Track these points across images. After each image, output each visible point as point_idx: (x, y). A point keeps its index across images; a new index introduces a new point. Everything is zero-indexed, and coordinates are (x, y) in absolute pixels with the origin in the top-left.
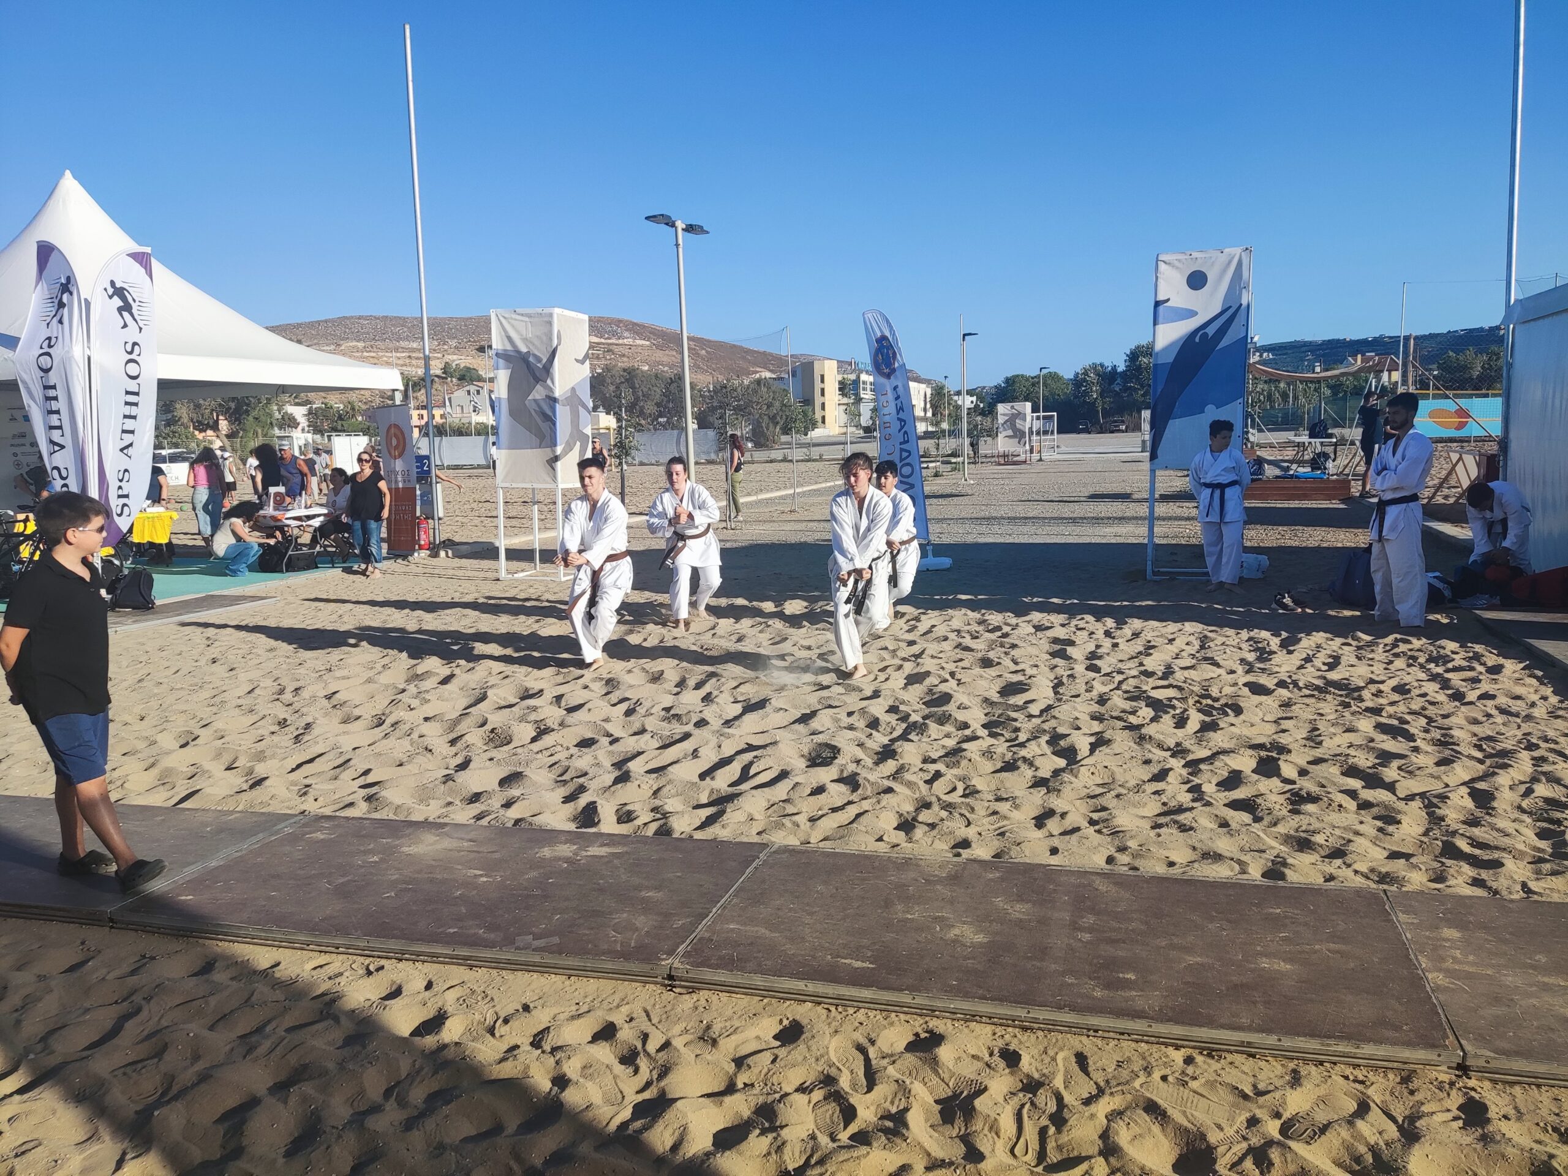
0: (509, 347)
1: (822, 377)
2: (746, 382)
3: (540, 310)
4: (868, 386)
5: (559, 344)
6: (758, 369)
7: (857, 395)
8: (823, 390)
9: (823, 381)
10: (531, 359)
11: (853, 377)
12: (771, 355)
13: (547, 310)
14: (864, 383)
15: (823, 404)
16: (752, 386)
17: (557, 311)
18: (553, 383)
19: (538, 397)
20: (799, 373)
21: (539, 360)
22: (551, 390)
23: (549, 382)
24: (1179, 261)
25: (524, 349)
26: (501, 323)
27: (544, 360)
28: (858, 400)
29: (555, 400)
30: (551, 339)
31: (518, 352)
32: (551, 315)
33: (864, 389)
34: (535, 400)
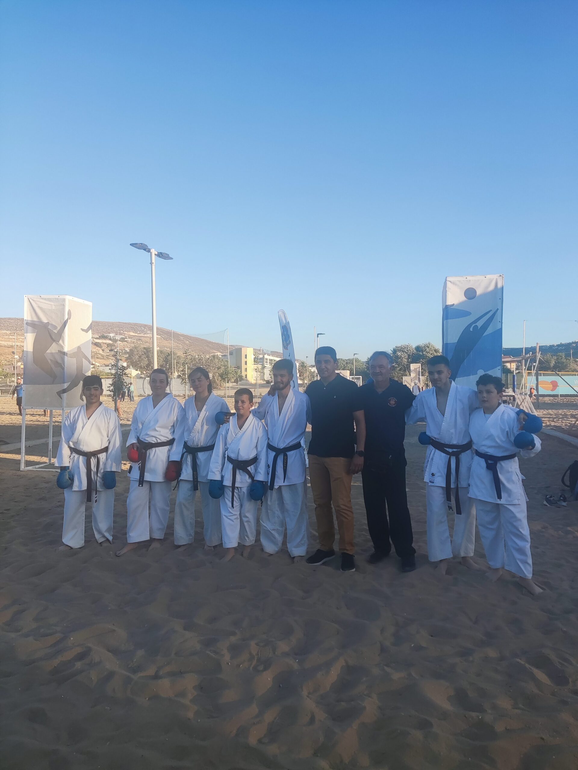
0: (35, 319)
1: (246, 355)
2: (208, 357)
3: (57, 297)
4: (268, 361)
5: (69, 318)
6: (215, 351)
7: (263, 365)
8: (246, 362)
9: (246, 358)
10: (49, 327)
11: (261, 356)
12: (221, 344)
13: (61, 297)
14: (266, 359)
15: (246, 369)
16: (210, 358)
17: (68, 298)
18: (63, 343)
19: (53, 351)
20: (234, 354)
21: (55, 327)
22: (62, 347)
23: (61, 342)
24: (460, 281)
25: (45, 320)
26: (31, 303)
27: (59, 328)
28: (264, 367)
29: (64, 354)
30: (63, 315)
31: (41, 322)
32: (64, 300)
33: (266, 362)
34: (52, 353)
